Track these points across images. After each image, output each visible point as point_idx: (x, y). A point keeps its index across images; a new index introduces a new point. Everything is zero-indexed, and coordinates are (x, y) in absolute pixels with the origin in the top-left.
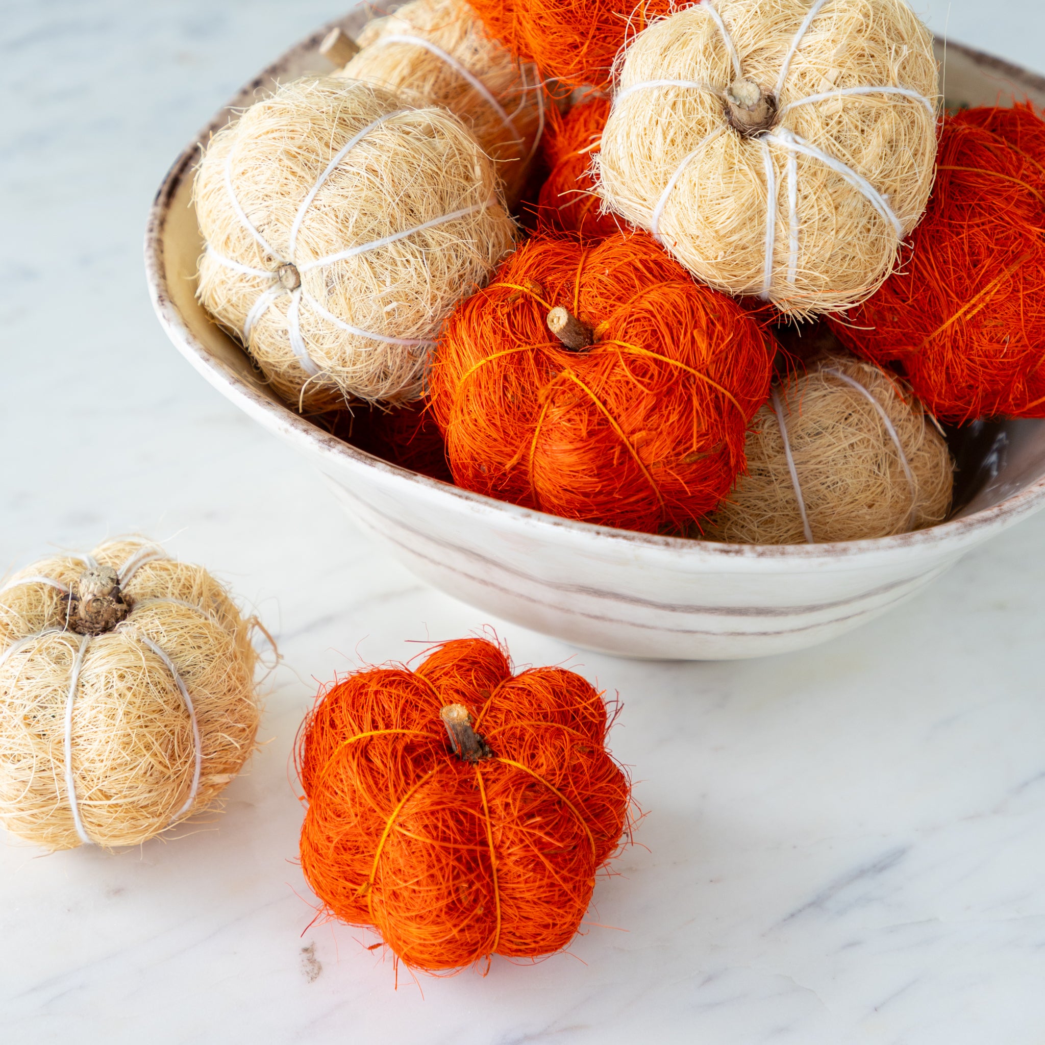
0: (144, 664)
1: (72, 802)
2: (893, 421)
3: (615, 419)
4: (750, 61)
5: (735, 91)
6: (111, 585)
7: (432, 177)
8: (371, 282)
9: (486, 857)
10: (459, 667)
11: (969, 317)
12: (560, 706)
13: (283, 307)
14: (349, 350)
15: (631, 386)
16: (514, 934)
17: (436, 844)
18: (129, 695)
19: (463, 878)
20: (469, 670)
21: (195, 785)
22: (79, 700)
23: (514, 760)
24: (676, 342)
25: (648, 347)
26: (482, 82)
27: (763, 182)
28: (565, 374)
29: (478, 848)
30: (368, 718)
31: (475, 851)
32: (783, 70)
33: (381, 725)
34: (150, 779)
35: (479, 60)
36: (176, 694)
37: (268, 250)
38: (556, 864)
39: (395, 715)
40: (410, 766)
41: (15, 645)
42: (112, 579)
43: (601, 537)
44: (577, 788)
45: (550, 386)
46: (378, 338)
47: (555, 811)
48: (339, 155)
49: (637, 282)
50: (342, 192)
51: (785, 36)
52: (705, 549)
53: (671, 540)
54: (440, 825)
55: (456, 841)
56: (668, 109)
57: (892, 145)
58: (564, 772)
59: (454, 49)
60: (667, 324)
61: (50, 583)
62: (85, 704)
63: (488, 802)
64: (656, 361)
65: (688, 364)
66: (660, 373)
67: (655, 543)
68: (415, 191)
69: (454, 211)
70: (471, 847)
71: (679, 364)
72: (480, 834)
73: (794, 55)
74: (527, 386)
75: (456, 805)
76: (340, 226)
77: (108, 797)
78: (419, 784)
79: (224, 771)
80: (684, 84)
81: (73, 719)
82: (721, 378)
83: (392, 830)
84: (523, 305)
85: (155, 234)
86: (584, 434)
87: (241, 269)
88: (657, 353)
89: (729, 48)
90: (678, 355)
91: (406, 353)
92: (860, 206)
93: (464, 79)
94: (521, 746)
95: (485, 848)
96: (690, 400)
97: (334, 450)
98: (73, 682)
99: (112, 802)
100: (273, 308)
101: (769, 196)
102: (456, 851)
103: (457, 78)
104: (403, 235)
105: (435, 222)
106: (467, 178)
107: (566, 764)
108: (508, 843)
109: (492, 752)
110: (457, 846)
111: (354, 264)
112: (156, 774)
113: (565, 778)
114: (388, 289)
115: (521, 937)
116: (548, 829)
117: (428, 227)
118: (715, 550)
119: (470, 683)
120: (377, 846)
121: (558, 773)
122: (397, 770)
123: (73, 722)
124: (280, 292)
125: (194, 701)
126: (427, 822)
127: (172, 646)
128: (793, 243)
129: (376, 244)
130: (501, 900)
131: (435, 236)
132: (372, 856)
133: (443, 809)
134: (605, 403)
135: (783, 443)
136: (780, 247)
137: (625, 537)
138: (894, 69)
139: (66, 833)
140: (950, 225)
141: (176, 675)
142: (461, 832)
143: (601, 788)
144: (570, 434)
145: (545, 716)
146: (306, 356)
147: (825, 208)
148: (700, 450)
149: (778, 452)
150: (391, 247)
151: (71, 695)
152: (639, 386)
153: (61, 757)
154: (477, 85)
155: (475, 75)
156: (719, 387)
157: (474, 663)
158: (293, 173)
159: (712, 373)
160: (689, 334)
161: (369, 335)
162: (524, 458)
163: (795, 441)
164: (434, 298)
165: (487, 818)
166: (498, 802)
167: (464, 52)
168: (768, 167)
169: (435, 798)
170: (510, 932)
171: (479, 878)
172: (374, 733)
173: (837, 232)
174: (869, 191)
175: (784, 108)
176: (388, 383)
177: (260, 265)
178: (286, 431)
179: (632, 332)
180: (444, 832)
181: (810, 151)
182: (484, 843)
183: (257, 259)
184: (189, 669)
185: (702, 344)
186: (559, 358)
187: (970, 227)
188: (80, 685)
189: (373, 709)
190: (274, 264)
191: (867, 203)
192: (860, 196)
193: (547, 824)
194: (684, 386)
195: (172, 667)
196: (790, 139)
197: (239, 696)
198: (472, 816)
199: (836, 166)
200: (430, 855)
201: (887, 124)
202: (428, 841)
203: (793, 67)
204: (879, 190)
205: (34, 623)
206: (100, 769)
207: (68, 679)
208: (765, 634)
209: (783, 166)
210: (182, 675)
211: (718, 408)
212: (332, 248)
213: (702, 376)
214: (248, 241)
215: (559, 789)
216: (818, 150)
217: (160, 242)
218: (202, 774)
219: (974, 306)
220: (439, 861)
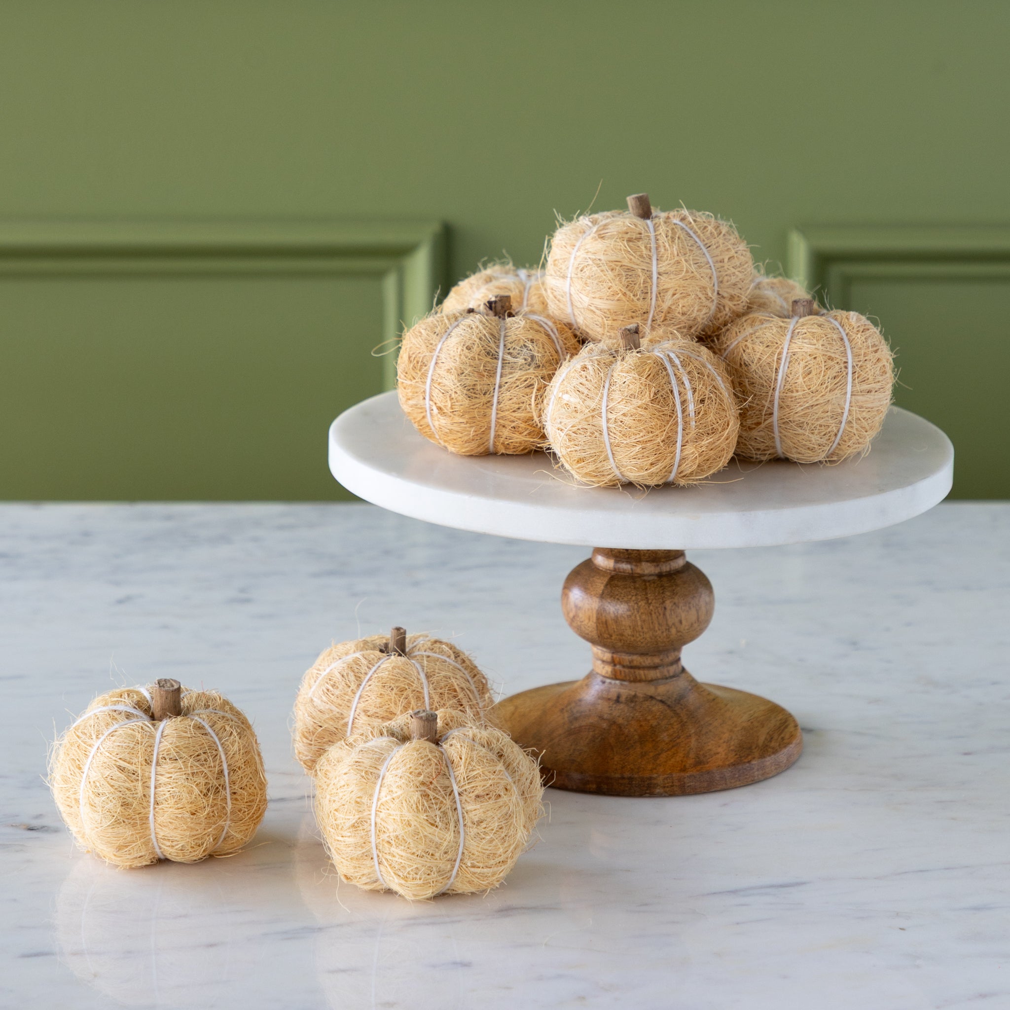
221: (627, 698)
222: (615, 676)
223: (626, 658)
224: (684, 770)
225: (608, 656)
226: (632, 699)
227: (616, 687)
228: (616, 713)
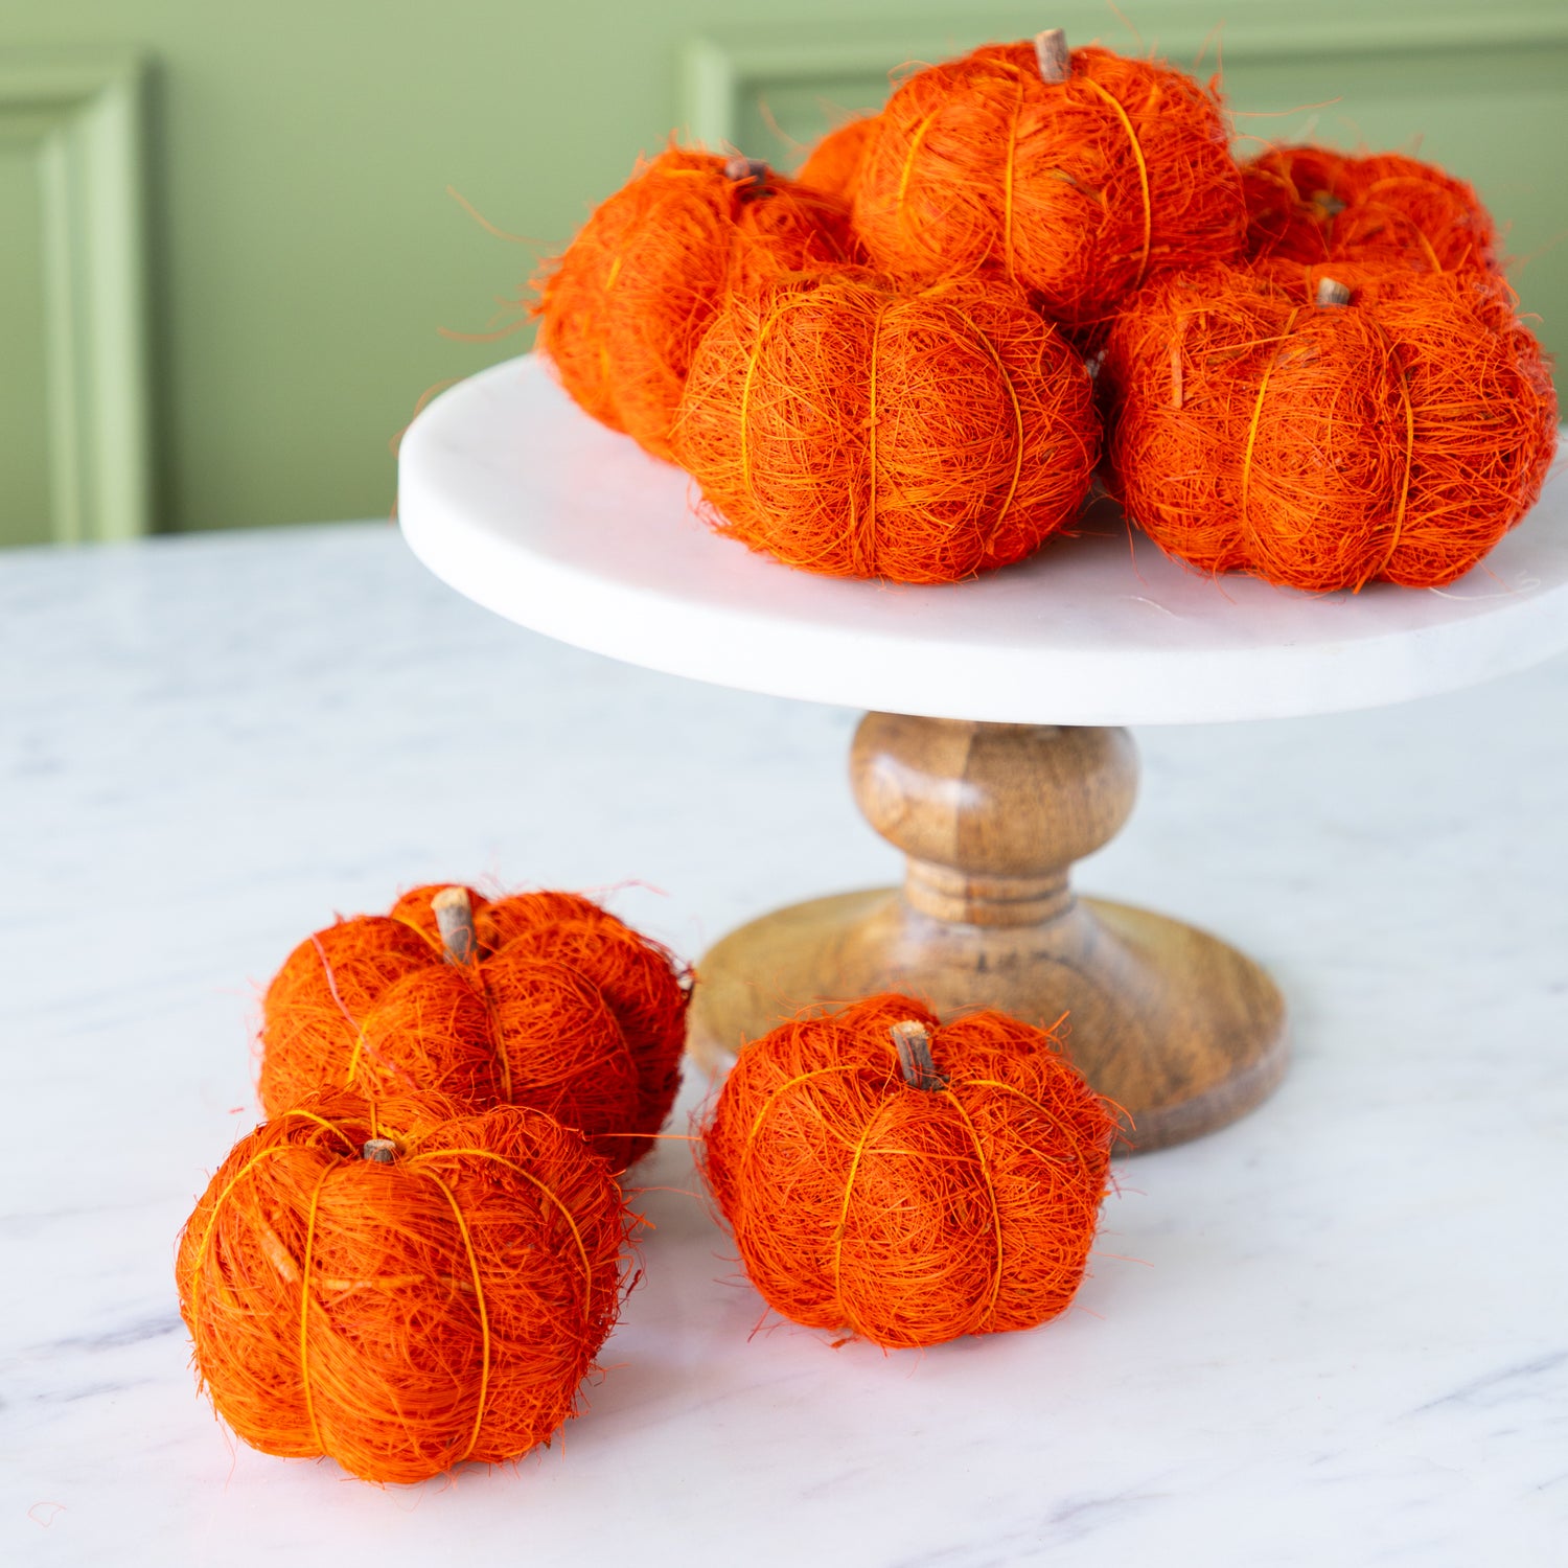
9: (978, 1171)
16: (1018, 1276)
17: (923, 1156)
19: (961, 1191)
23: (981, 1078)
29: (970, 1162)
30: (797, 1061)
31: (966, 1163)
40: (870, 1091)
44: (1063, 1101)
54: (923, 1136)
55: (944, 1153)
58: (1044, 1083)
72: (968, 1146)
75: (933, 1117)
78: (884, 1104)
83: (863, 1157)
95: (977, 1162)
102: (946, 1163)
108: (1002, 1153)
110: (946, 1157)
116: (1044, 1135)
122: (856, 1093)
126: (906, 1135)
133: (922, 1121)
142: (949, 1145)
165: (971, 1128)
169: (909, 1113)
170: (1011, 1274)
180: (929, 1144)
182: (975, 1156)
189: (802, 1053)
198: (956, 1128)
200: (917, 1169)
202: (915, 1153)
220: (929, 1174)
221: (1000, 962)
222: (971, 919)
223: (996, 886)
224: (1158, 1101)
225: (957, 882)
226: (1009, 963)
227: (974, 943)
228: (985, 992)
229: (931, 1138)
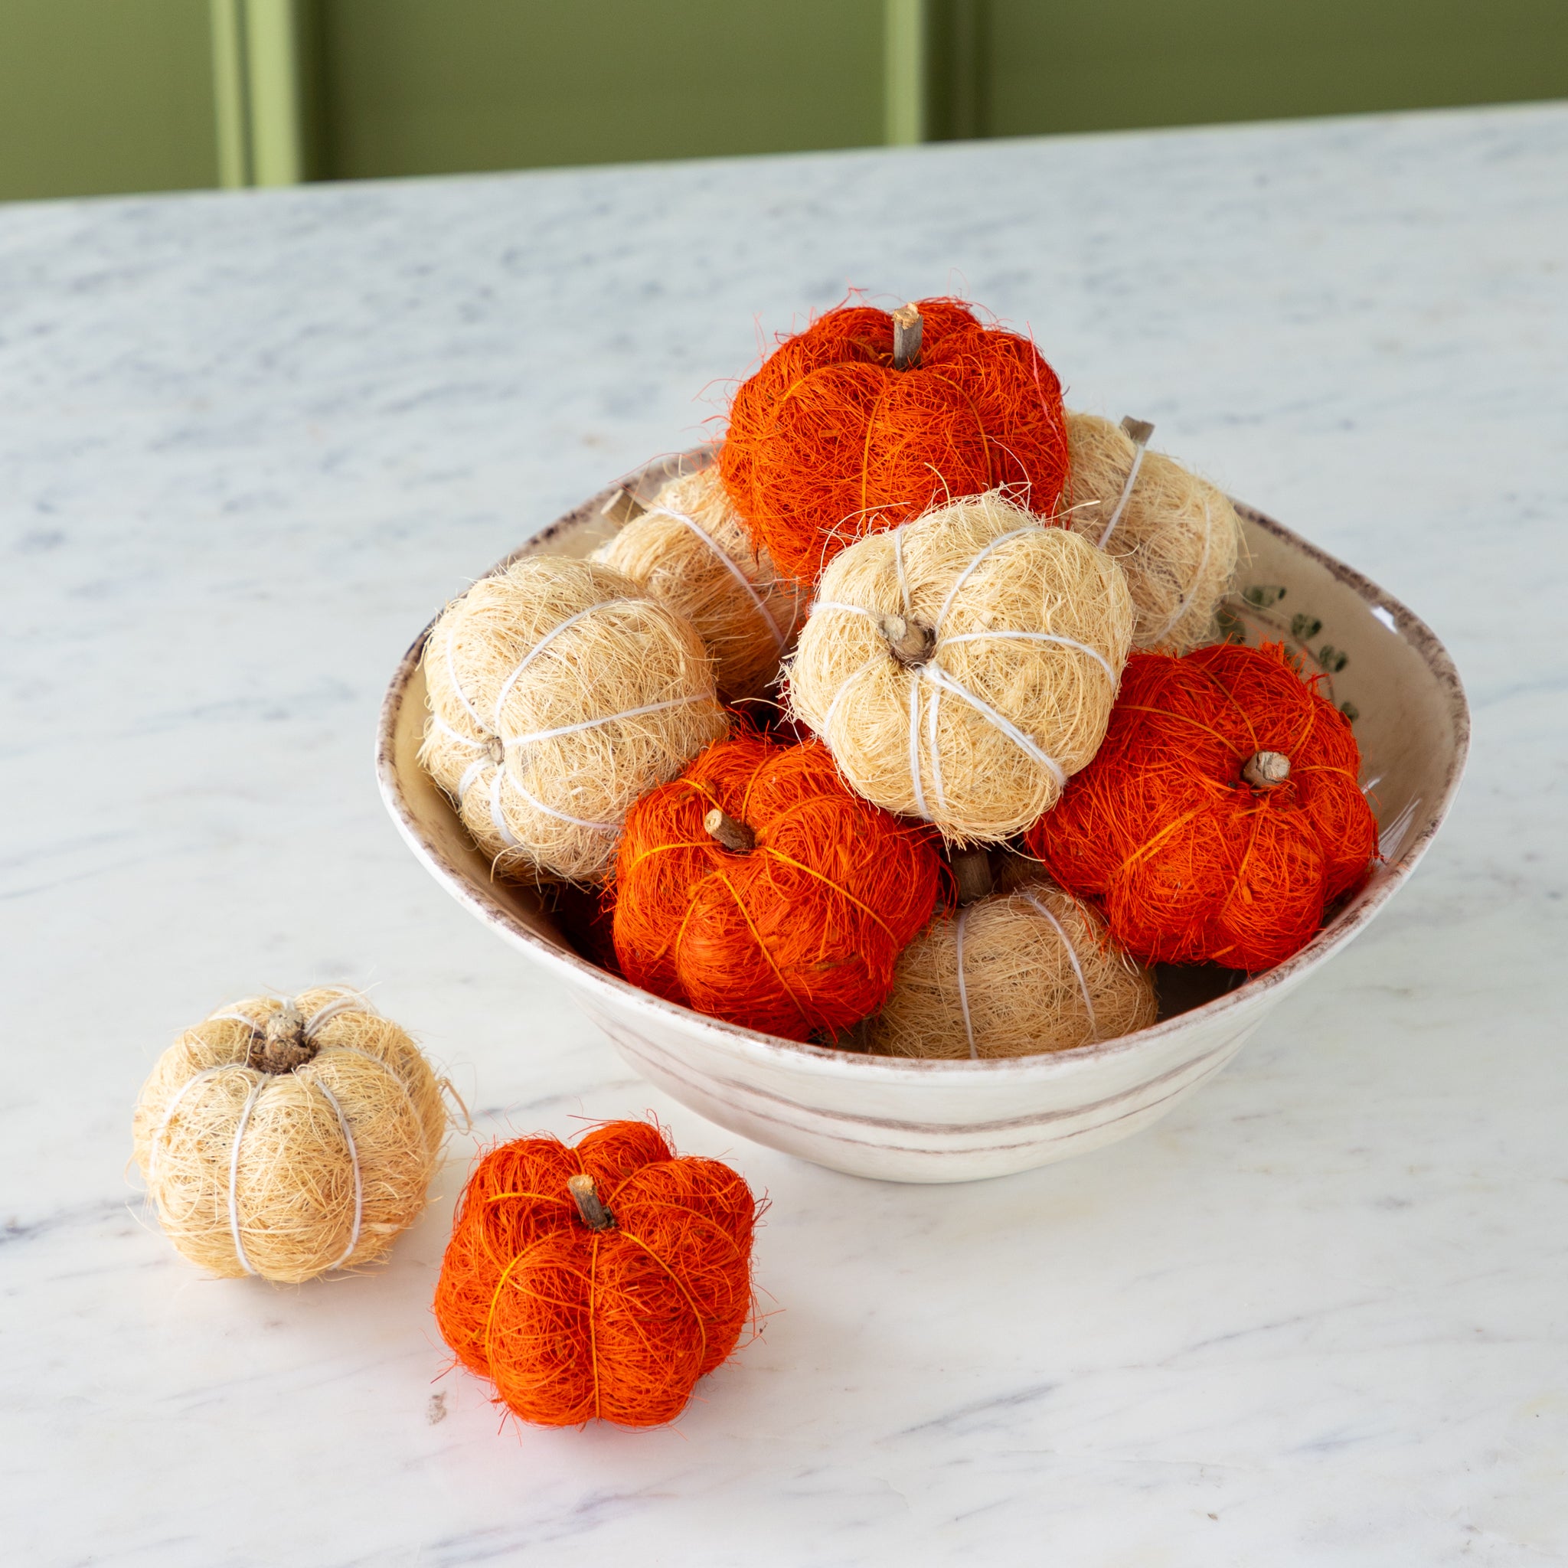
0: (310, 1105)
1: (234, 1228)
2: (1079, 955)
3: (753, 922)
4: (920, 594)
5: (886, 625)
6: (294, 1029)
7: (629, 669)
8: (560, 765)
9: (585, 1318)
10: (609, 1145)
11: (1146, 859)
12: (694, 1192)
13: (487, 778)
14: (540, 827)
15: (771, 892)
16: (612, 1396)
17: (539, 1297)
18: (293, 1131)
19: (559, 1332)
20: (618, 1149)
21: (356, 1230)
22: (248, 1131)
23: (634, 1234)
24: (820, 856)
25: (794, 857)
26: (739, 567)
27: (907, 713)
28: (719, 874)
29: (580, 1308)
30: (510, 1180)
31: (575, 1309)
32: (945, 606)
33: (520, 1187)
34: (305, 1214)
35: (738, 544)
36: (339, 1138)
37: (479, 723)
38: (648, 1331)
39: (534, 1180)
40: (532, 1226)
41: (200, 1074)
42: (297, 1024)
43: (711, 1029)
44: (686, 1267)
45: (701, 883)
46: (566, 818)
47: (660, 1284)
48: (544, 641)
49: (800, 792)
50: (543, 676)
51: (953, 573)
52: (801, 1051)
53: (772, 1038)
54: (546, 1281)
55: (558, 1298)
56: (836, 633)
57: (1036, 690)
58: (675, 1249)
59: (716, 530)
60: (815, 838)
61: (245, 1021)
62: (251, 1135)
63: (597, 1267)
64: (799, 870)
65: (828, 876)
66: (800, 882)
67: (758, 1040)
68: (611, 683)
69: (653, 703)
70: (572, 1305)
71: (820, 877)
72: (583, 1295)
73: (957, 594)
74: (680, 881)
75: (564, 1266)
76: (535, 709)
77: (266, 1227)
78: (537, 1243)
79: (388, 1221)
80: (856, 610)
81: (240, 1149)
82: (860, 893)
83: (506, 1282)
84: (691, 803)
85: (395, 690)
86: (721, 932)
87: (457, 737)
88: (803, 863)
89: (900, 578)
90: (820, 867)
91: (597, 836)
92: (1000, 744)
93: (722, 562)
94: (642, 1222)
95: (586, 1309)
96: (824, 912)
97: (499, 922)
98: (245, 1115)
99: (269, 1231)
100: (480, 779)
101: (912, 726)
102: (557, 1306)
103: (713, 561)
104: (596, 723)
105: (630, 713)
106: (672, 673)
107: (679, 1243)
108: (607, 1306)
109: (617, 1225)
110: (558, 1302)
111: (546, 746)
112: (311, 1210)
113: (676, 1256)
114: (574, 774)
115: (618, 1400)
116: (646, 1298)
117: (621, 718)
118: (810, 1053)
119: (616, 1160)
120: (492, 1296)
121: (669, 1250)
122: (519, 1228)
123: (240, 1153)
124: (489, 764)
125: (357, 1147)
126: (534, 1277)
127: (343, 1093)
128: (937, 775)
129: (568, 730)
130: (598, 1360)
131: (629, 727)
132: (489, 1307)
133: (552, 1268)
134: (747, 905)
135: (957, 964)
136: (925, 773)
137: (732, 1032)
138: (1047, 616)
139: (229, 1259)
140: (1130, 766)
141: (341, 1119)
142: (565, 1291)
143: (711, 1271)
144: (709, 931)
145: (677, 1200)
146: (504, 828)
147: (963, 743)
148: (828, 959)
149: (952, 973)
150: (582, 733)
151: (241, 1126)
152: (780, 894)
153: (226, 1183)
154: (733, 569)
155: (733, 559)
156: (857, 902)
157: (625, 1143)
158: (501, 654)
159: (852, 887)
160: (832, 849)
161: (558, 815)
162: (669, 948)
163: (969, 963)
164: (620, 788)
165: (592, 1281)
166: (604, 1269)
167: (724, 534)
168: (913, 698)
169: (546, 1257)
171: (575, 1334)
172: (513, 1195)
173: (976, 767)
174: (1009, 730)
175: (941, 642)
176: (580, 862)
177: (471, 736)
178: (462, 899)
179: (782, 841)
180: (549, 1289)
181: (954, 688)
182: (586, 1304)
183: (469, 730)
184: (356, 1116)
185: (844, 859)
186: (717, 859)
187: (1147, 771)
188: (251, 1118)
189: (516, 1173)
190: (483, 736)
191: (1008, 743)
192: (1001, 736)
193: (647, 1294)
194: (821, 897)
195: (339, 1111)
196: (938, 674)
197: (404, 1150)
198: (578, 1279)
199: (978, 705)
200: (532, 1307)
201: (1030, 671)
202: (533, 1294)
203: (954, 605)
204: (1024, 731)
205: (222, 1056)
206: (260, 1197)
207: (242, 1111)
208: (924, 1151)
209: (928, 699)
210: (348, 1121)
211: (854, 920)
212: (528, 728)
213: (841, 890)
214: (461, 712)
215: (670, 1266)
216: (961, 687)
217: (399, 699)
218: (363, 1221)
219: (1150, 849)
220: (540, 1313)
229: (553, 1284)
